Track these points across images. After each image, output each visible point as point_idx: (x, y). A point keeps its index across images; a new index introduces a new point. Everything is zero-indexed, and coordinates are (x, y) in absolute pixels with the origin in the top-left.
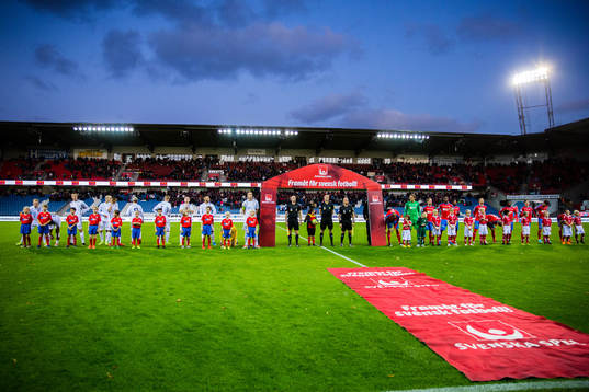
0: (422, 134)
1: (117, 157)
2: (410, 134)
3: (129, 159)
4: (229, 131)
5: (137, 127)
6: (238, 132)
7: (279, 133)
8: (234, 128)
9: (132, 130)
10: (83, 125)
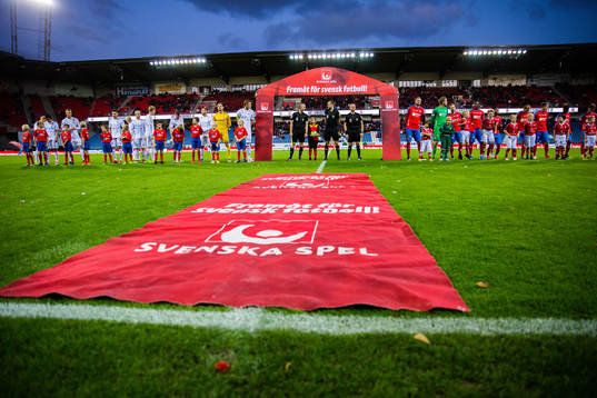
0: (517, 48)
1: (195, 90)
2: (503, 49)
3: (205, 91)
4: (301, 57)
5: (209, 57)
6: (310, 57)
7: (353, 55)
8: (305, 53)
9: (204, 61)
10: (158, 59)
